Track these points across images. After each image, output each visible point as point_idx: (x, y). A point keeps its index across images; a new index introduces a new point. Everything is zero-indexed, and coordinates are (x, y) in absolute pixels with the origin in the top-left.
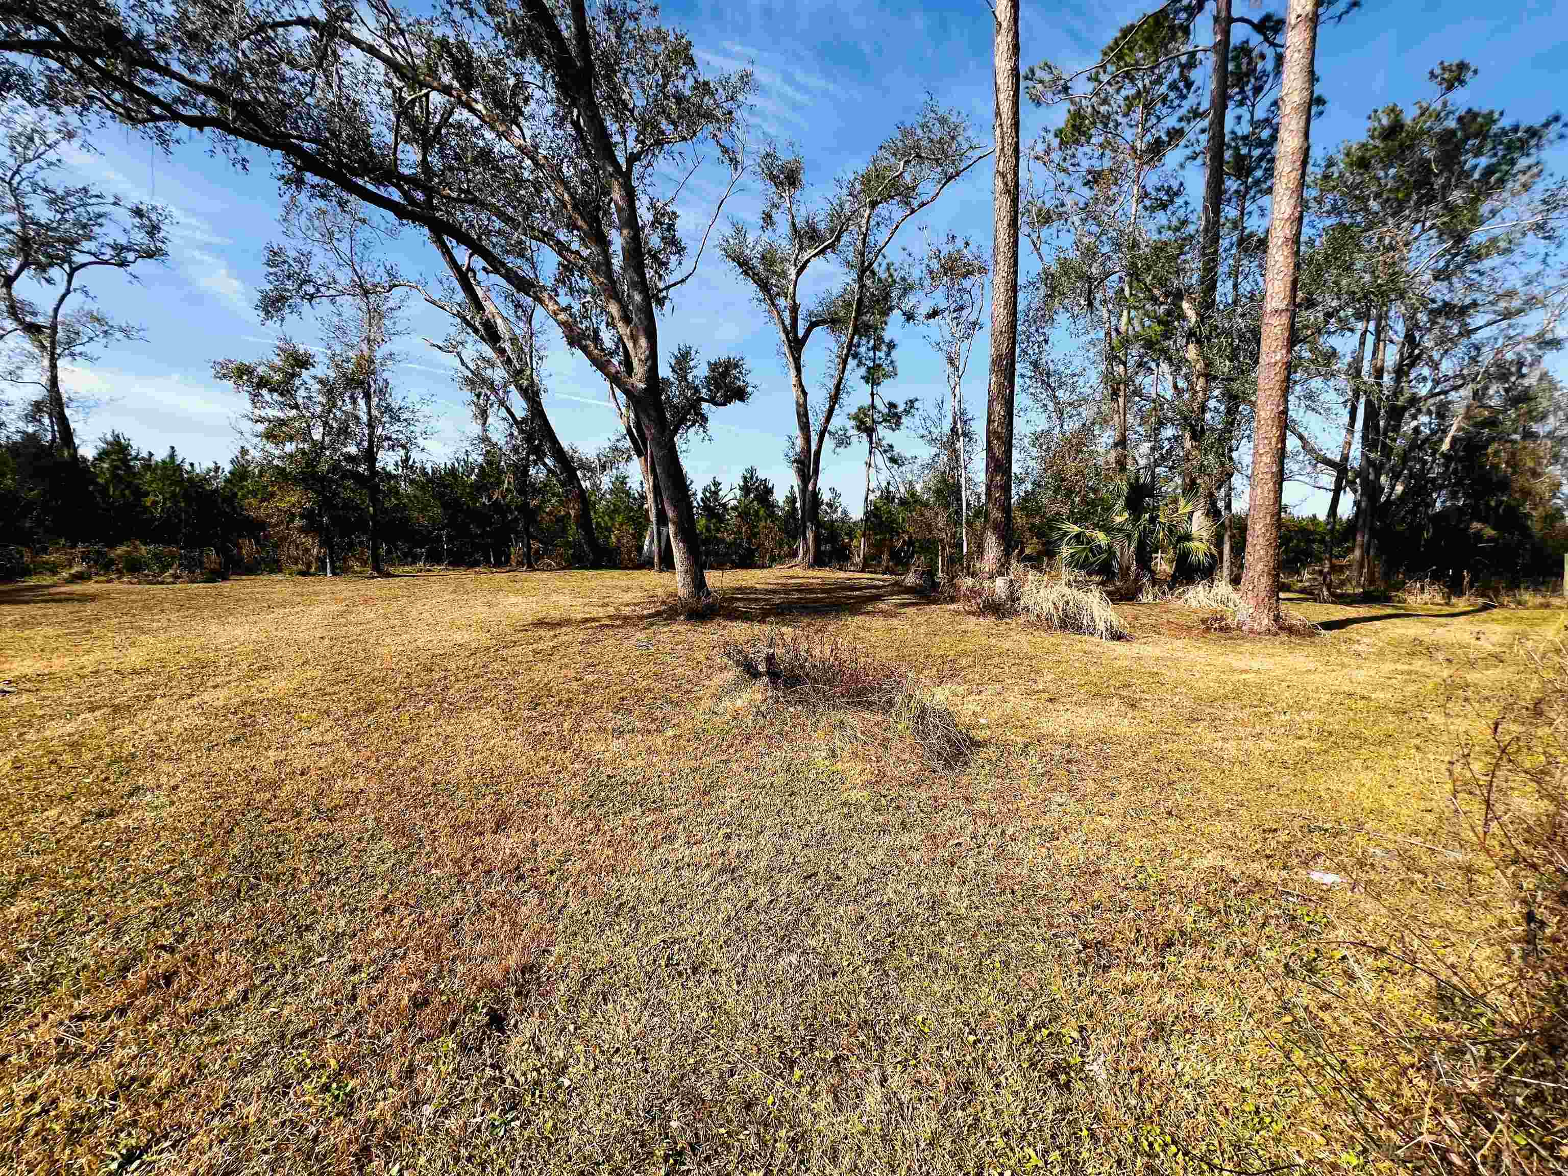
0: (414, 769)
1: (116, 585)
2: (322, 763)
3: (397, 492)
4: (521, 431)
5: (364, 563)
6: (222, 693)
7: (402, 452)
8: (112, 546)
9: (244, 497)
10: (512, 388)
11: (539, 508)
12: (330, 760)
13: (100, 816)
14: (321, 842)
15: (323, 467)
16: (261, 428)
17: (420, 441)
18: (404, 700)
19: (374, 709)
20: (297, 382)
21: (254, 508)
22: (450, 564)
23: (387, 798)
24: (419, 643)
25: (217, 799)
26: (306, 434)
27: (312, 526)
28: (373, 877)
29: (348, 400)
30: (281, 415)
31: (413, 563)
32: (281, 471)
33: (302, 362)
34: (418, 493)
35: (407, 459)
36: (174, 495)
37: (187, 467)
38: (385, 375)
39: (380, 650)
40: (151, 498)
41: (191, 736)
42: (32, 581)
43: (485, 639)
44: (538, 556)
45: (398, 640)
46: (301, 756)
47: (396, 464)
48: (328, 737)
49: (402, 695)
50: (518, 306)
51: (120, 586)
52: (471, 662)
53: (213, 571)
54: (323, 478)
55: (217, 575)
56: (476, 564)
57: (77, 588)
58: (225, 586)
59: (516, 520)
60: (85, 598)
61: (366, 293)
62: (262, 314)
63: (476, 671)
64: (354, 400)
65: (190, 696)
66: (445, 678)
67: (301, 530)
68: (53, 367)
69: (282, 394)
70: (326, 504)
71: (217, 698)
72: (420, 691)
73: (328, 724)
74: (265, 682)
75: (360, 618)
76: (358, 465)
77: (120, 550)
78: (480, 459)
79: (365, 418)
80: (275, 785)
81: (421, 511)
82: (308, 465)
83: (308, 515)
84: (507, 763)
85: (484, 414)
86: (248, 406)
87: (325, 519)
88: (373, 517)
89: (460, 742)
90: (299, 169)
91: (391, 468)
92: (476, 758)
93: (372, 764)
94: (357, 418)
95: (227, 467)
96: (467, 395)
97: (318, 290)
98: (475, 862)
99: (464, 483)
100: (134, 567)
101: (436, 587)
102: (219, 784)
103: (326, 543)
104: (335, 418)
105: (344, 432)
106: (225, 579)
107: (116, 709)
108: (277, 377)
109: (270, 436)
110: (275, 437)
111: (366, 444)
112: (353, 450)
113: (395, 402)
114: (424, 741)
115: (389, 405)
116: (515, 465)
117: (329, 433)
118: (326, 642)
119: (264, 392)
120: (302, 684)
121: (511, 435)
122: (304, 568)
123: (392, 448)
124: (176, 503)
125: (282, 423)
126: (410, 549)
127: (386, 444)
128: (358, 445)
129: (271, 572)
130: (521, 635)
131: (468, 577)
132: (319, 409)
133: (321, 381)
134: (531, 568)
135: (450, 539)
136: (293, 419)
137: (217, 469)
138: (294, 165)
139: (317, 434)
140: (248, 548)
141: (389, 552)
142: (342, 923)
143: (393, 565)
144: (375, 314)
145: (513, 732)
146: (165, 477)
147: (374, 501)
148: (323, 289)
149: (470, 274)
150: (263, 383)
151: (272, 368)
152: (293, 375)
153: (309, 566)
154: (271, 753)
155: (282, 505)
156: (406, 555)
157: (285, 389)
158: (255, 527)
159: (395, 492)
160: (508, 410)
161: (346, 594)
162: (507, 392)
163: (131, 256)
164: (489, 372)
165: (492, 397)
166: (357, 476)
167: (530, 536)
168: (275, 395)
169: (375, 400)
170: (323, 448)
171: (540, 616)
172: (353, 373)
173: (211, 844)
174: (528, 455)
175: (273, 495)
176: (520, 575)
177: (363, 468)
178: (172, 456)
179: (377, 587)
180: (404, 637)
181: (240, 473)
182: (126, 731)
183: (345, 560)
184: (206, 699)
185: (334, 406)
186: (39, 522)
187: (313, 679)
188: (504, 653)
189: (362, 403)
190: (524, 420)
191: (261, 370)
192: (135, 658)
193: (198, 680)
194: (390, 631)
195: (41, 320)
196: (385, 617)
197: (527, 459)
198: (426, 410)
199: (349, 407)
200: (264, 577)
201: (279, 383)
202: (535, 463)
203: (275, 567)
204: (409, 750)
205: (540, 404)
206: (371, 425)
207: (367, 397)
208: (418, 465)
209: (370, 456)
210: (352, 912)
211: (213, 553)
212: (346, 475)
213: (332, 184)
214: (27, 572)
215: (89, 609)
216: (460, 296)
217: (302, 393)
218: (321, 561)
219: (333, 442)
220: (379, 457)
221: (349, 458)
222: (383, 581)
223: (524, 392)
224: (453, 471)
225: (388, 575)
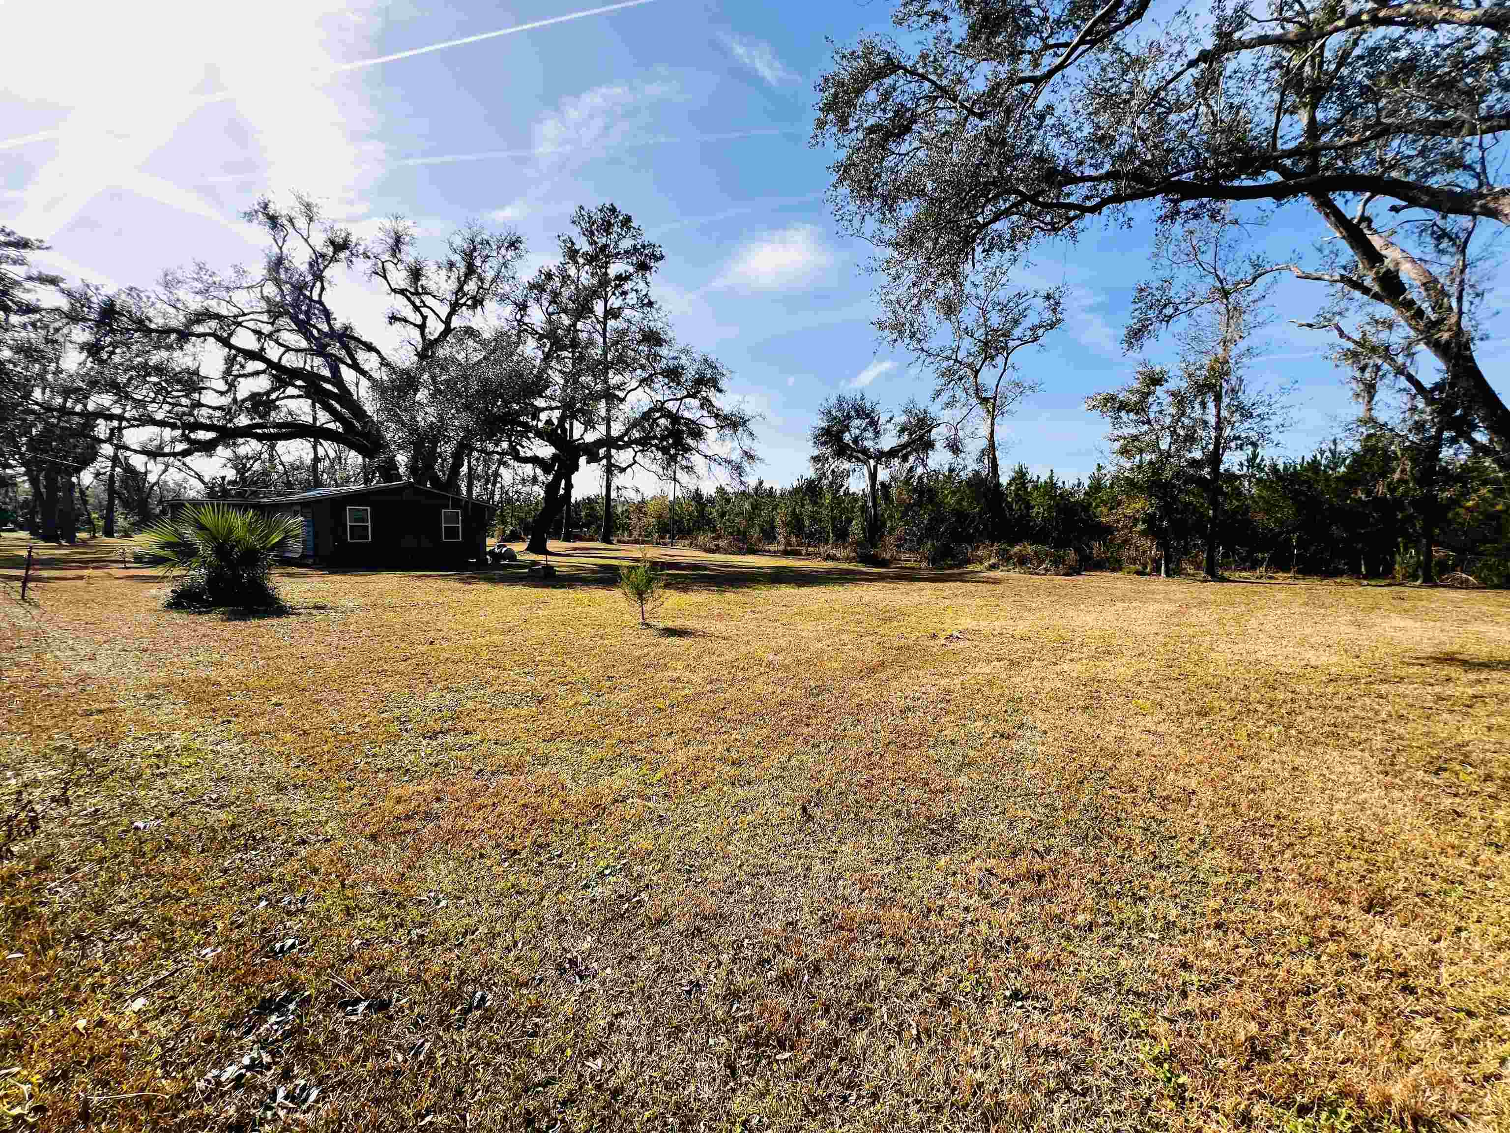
0: (1253, 791)
1: (1012, 574)
2: (1155, 751)
3: (1240, 494)
4: (1430, 401)
5: (1198, 567)
6: (1078, 667)
7: (1249, 450)
8: (1012, 546)
9: (1097, 506)
10: (1422, 347)
11: (1454, 502)
12: (1163, 752)
13: (1002, 736)
14: (1154, 824)
15: (1168, 474)
16: (1117, 446)
17: (1275, 436)
18: (1240, 713)
19: (1206, 714)
20: (1151, 400)
21: (1104, 516)
22: (1299, 572)
23: (1221, 811)
24: (1259, 655)
25: (1072, 752)
26: (1155, 446)
27: (1153, 529)
28: (1205, 884)
29: (1197, 406)
30: (1134, 432)
31: (1253, 568)
32: (1130, 482)
33: (1155, 380)
34: (1265, 493)
35: (1255, 456)
36: (1050, 507)
37: (1060, 484)
38: (1240, 373)
39: (1213, 655)
40: (1036, 510)
41: (1056, 696)
42: (970, 568)
43: (1351, 666)
44: (1444, 567)
45: (1235, 648)
46: (1137, 740)
47: (1241, 465)
48: (1162, 729)
49: (1237, 707)
50: (1441, 235)
51: (1015, 574)
52: (1330, 690)
53: (1071, 567)
54: (1168, 484)
55: (1073, 571)
56: (1340, 573)
57: (991, 574)
58: (1080, 579)
59: (1410, 519)
60: (996, 582)
61: (1226, 294)
62: (1125, 346)
63: (1337, 702)
64: (1203, 405)
65: (1055, 664)
66: (1293, 701)
67: (1143, 533)
68: (993, 424)
69: (1137, 413)
70: (1167, 510)
71: (1075, 669)
72: (1261, 708)
73: (1162, 717)
74: (1108, 664)
75: (1193, 620)
76: (1202, 468)
77: (1017, 549)
78: (1357, 447)
79: (1212, 421)
80: (1116, 757)
81: (1267, 512)
82: (1153, 473)
83: (1150, 520)
84: (1387, 830)
85: (1371, 389)
86: (1110, 428)
87: (1165, 523)
88: (1212, 520)
89: (1313, 778)
90: (1175, 202)
91: (1235, 469)
92: (1337, 807)
93: (1205, 768)
94: (1206, 423)
95: (1087, 483)
96: (1349, 370)
97: (1177, 309)
98: (1334, 934)
99: (1328, 479)
100: (1022, 561)
101: (1281, 596)
102: (1074, 740)
103: (1163, 545)
104: (1183, 427)
105: (1191, 439)
106: (1079, 574)
107: (1012, 663)
108: (1135, 398)
109: (1124, 452)
110: (1127, 451)
111: (1211, 447)
112: (1197, 454)
113: (1247, 398)
114: (1264, 764)
115: (1240, 403)
116: (1413, 446)
117: (1176, 441)
118: (1160, 638)
119: (1123, 414)
120: (1137, 673)
121: (1413, 409)
122: (1140, 568)
123: (1240, 447)
124: (1050, 512)
125: (1135, 438)
126: (1250, 553)
127: (1233, 445)
128: (1203, 448)
129: (1114, 570)
130: (1413, 670)
131: (1324, 589)
132: (1168, 420)
133: (1173, 394)
134: (1430, 582)
135: (1301, 544)
136: (1146, 433)
137: (1079, 484)
138: (1171, 201)
139: (1164, 445)
140: (1097, 549)
141: (1225, 555)
142: (1174, 912)
143: (1229, 569)
144: (1234, 312)
145: (1396, 794)
146: (1046, 493)
147: (1215, 504)
148: (1181, 307)
149: (1363, 225)
150: (1123, 406)
151: (1131, 392)
152: (1148, 394)
153: (1145, 566)
154: (1112, 728)
155: (1128, 511)
156: (1243, 560)
157: (1139, 408)
158: (1104, 531)
159: (1237, 493)
160: (1410, 378)
161: (1179, 596)
162: (1411, 355)
163: (1040, 332)
164: (1384, 335)
165: (1386, 367)
166: (1201, 481)
167: (1433, 541)
168: (1132, 416)
169: (1226, 401)
170: (1169, 456)
171: (1448, 648)
172: (1206, 378)
173: (1068, 788)
174: (1440, 432)
175: (1119, 504)
176: (1407, 591)
177: (1206, 472)
178: (1051, 477)
179: (1211, 590)
180: (1241, 646)
181: (1096, 487)
182: (1017, 680)
183: (1179, 562)
184: (1066, 668)
185: (1183, 415)
186: (977, 529)
187: (1149, 670)
188: (1384, 688)
189: (1211, 405)
190: (1438, 387)
191: (1121, 397)
192: (1021, 628)
193: (1060, 652)
194: (1225, 638)
195: (989, 395)
196: (1219, 621)
197: (1438, 436)
198: (1284, 400)
199: (1198, 413)
200: (1108, 574)
201: (1136, 404)
202: (1453, 441)
203: (1115, 566)
204: (1247, 769)
205: (1471, 359)
206: (1219, 428)
207: (1218, 399)
208: (1268, 463)
209: (1215, 459)
210: (1183, 908)
211: (1072, 551)
212: (1190, 479)
213: (1205, 200)
214: (969, 562)
215: (999, 589)
216: (1347, 253)
217: (1155, 408)
218: (1156, 562)
219: (1178, 450)
220: (1224, 458)
221: (1193, 463)
222: (1217, 586)
223: (1440, 349)
224: (1314, 465)
225: (1223, 580)
